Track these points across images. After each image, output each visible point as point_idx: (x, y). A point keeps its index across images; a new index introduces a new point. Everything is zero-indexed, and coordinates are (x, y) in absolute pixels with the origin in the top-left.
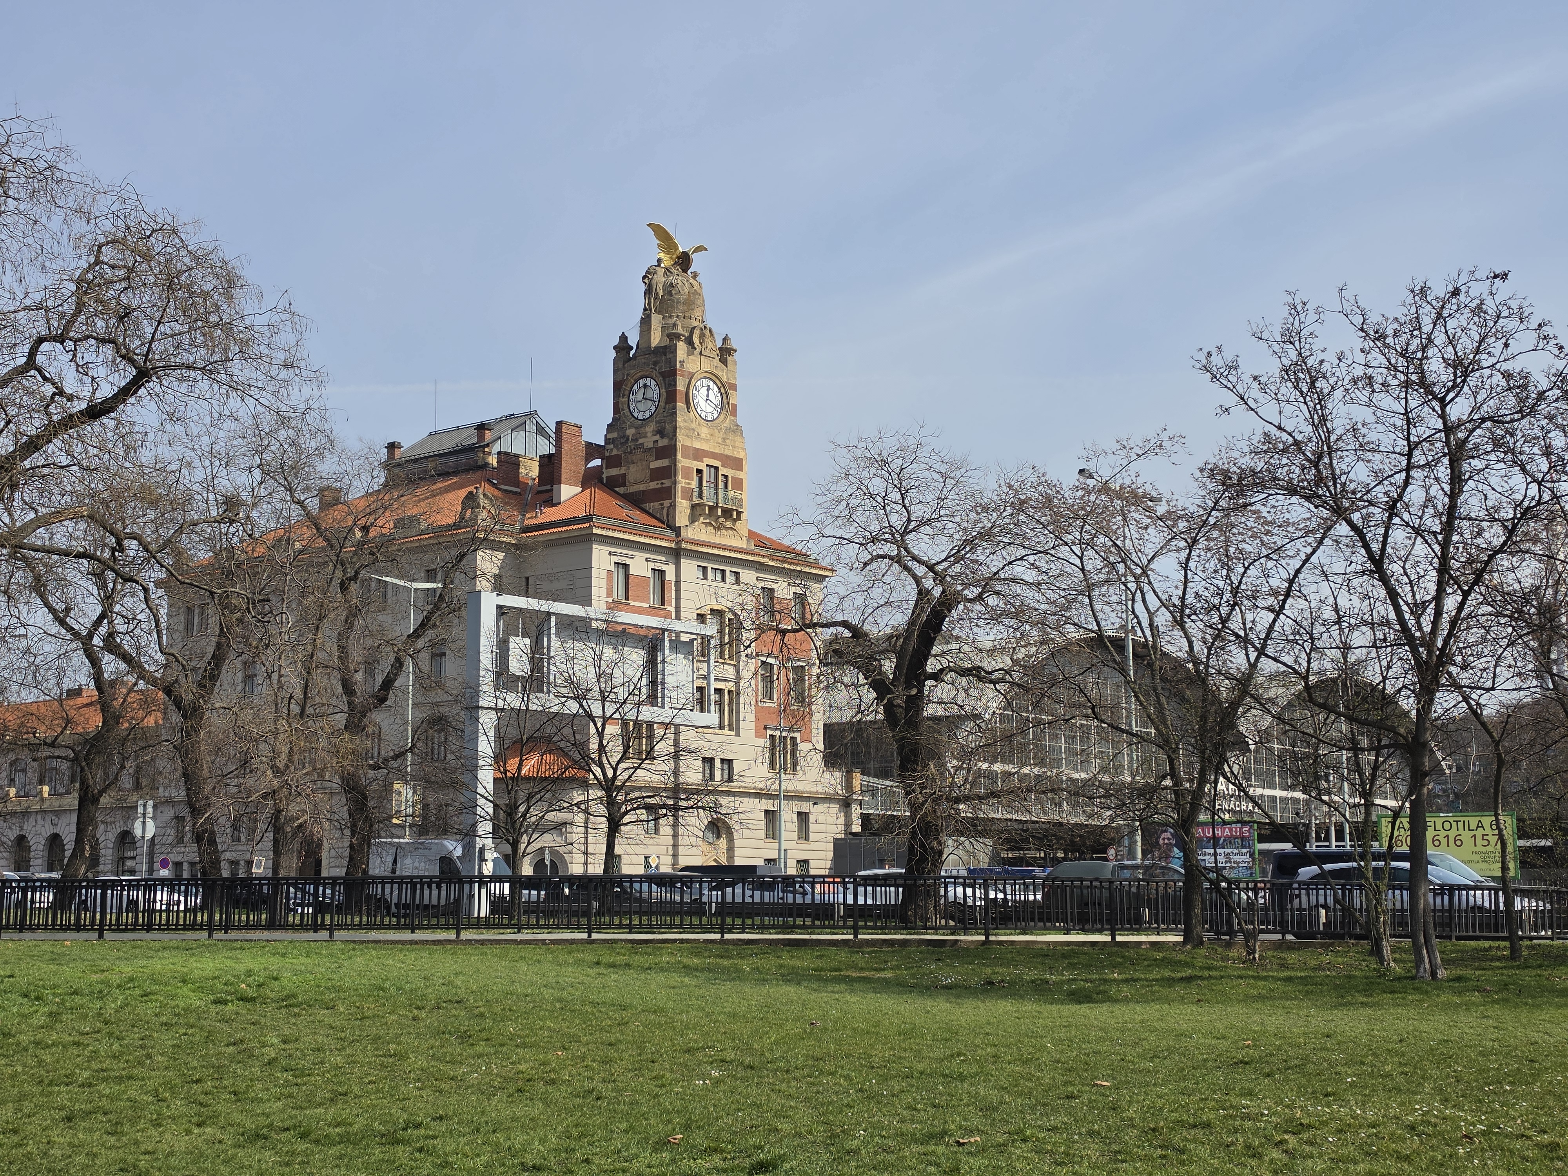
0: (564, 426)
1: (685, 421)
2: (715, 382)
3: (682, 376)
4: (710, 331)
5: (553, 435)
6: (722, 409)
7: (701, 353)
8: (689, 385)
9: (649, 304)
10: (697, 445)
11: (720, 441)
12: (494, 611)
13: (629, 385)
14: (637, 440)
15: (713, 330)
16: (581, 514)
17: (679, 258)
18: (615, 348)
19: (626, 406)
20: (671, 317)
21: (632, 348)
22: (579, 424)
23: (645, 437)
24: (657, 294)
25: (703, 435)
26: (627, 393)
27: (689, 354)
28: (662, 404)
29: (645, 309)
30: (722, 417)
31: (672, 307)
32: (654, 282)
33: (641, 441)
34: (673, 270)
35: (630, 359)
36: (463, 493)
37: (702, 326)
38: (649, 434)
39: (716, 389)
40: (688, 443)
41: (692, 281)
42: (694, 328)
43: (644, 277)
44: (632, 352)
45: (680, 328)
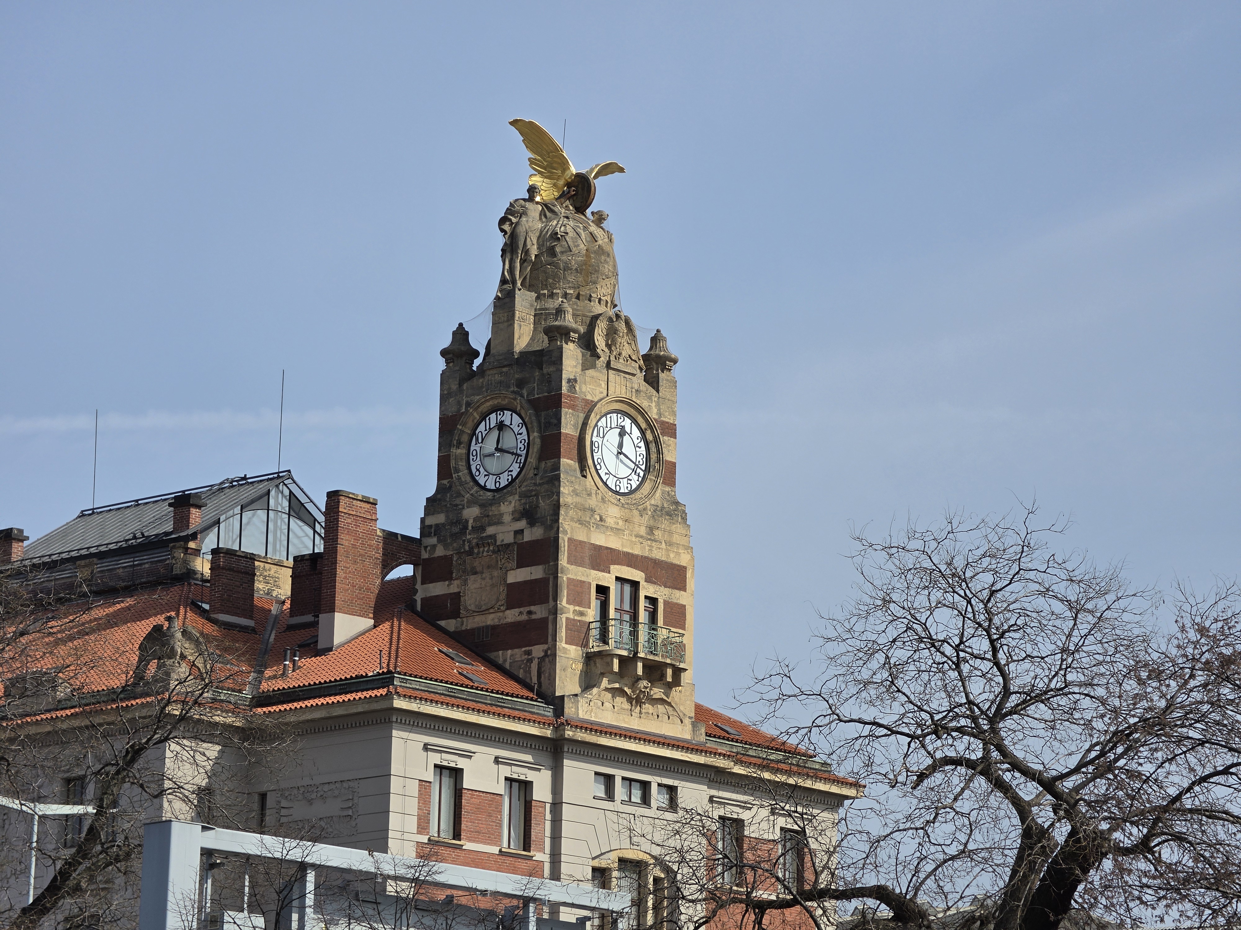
0: (343, 502)
1: (576, 493)
2: (634, 421)
3: (573, 407)
4: (628, 323)
5: (321, 518)
6: (647, 470)
7: (608, 366)
8: (585, 424)
9: (511, 271)
10: (600, 539)
11: (643, 531)
12: (196, 860)
13: (470, 424)
14: (483, 529)
15: (634, 321)
16: (372, 670)
17: (569, 185)
18: (444, 353)
19: (462, 464)
20: (552, 295)
21: (476, 354)
22: (372, 496)
23: (499, 522)
24: (527, 252)
25: (610, 521)
26: (465, 438)
27: (585, 367)
28: (532, 460)
29: (503, 281)
30: (648, 486)
31: (555, 276)
32: (521, 230)
33: (490, 530)
34: (558, 208)
35: (473, 374)
36: (143, 628)
37: (611, 313)
38: (507, 518)
39: (636, 433)
40: (581, 535)
41: (593, 228)
42: (596, 318)
43: (503, 221)
44: (477, 362)
45: (569, 317)
